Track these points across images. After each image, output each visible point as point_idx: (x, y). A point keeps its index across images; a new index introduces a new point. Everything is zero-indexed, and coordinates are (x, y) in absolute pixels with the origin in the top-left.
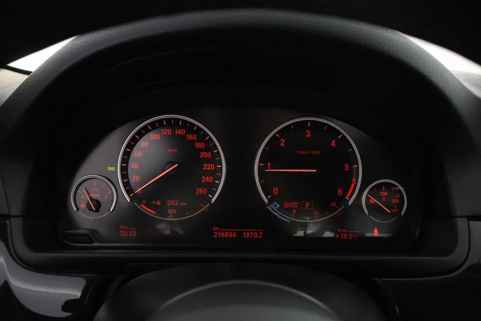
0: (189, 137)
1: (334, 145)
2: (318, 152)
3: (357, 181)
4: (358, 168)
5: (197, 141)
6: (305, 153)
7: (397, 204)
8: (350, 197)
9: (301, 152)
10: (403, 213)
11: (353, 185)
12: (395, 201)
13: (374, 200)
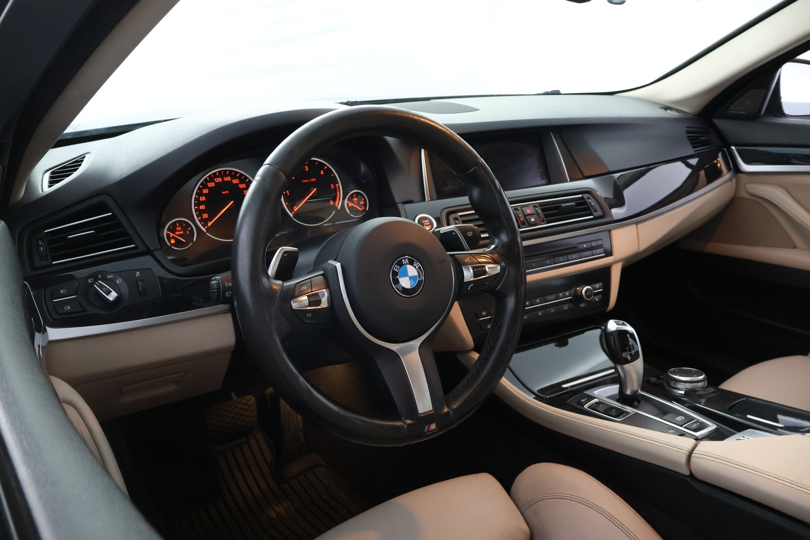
0: (235, 181)
1: (323, 173)
2: (314, 180)
3: (340, 194)
4: (339, 186)
5: (240, 183)
6: (307, 181)
7: (363, 204)
8: (338, 205)
9: (305, 181)
10: (367, 209)
11: (338, 197)
12: (362, 203)
13: (351, 204)
